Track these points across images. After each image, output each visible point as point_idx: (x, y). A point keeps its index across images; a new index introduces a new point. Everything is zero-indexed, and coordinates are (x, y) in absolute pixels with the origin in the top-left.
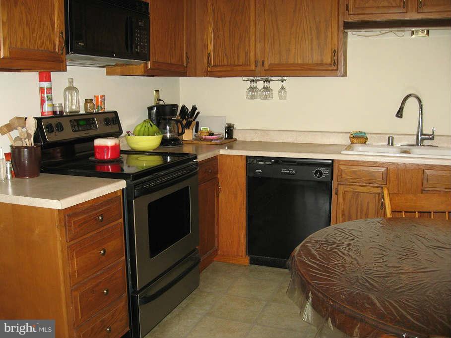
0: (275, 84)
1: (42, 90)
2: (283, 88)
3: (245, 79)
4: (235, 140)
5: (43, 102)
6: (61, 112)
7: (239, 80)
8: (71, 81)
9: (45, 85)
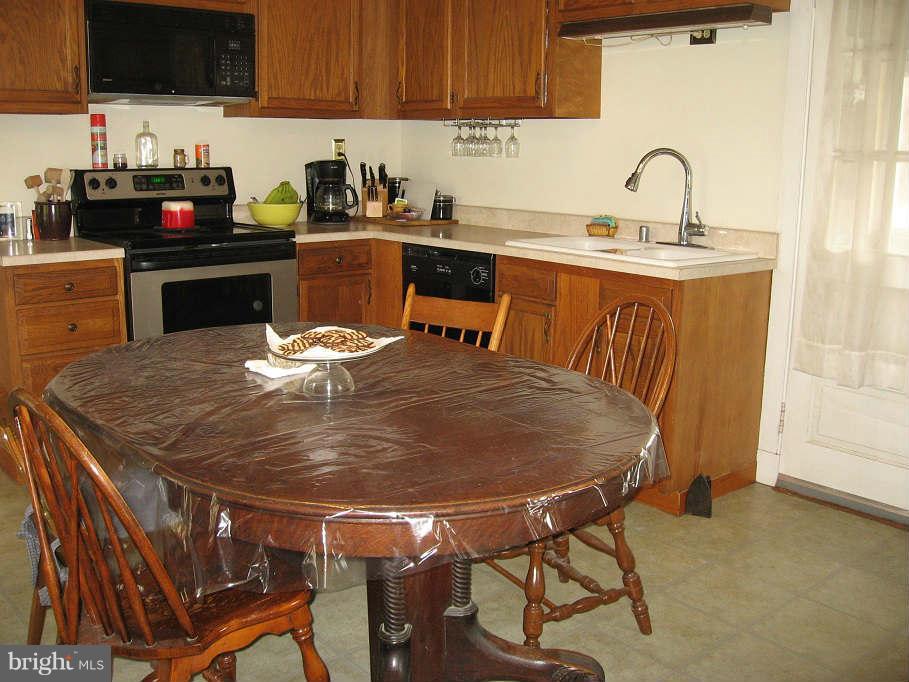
0: (501, 131)
1: (93, 137)
2: (513, 138)
3: (451, 122)
4: (456, 222)
5: (94, 150)
6: (125, 165)
7: (438, 124)
8: (146, 125)
9: (97, 130)
